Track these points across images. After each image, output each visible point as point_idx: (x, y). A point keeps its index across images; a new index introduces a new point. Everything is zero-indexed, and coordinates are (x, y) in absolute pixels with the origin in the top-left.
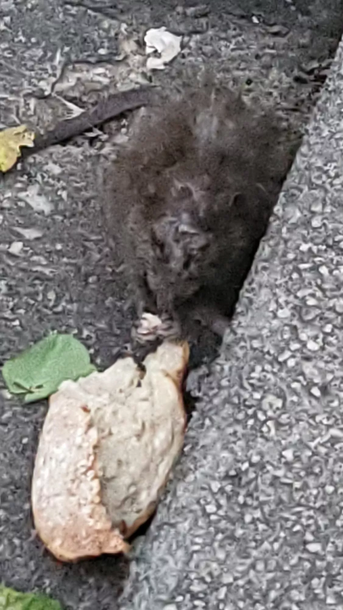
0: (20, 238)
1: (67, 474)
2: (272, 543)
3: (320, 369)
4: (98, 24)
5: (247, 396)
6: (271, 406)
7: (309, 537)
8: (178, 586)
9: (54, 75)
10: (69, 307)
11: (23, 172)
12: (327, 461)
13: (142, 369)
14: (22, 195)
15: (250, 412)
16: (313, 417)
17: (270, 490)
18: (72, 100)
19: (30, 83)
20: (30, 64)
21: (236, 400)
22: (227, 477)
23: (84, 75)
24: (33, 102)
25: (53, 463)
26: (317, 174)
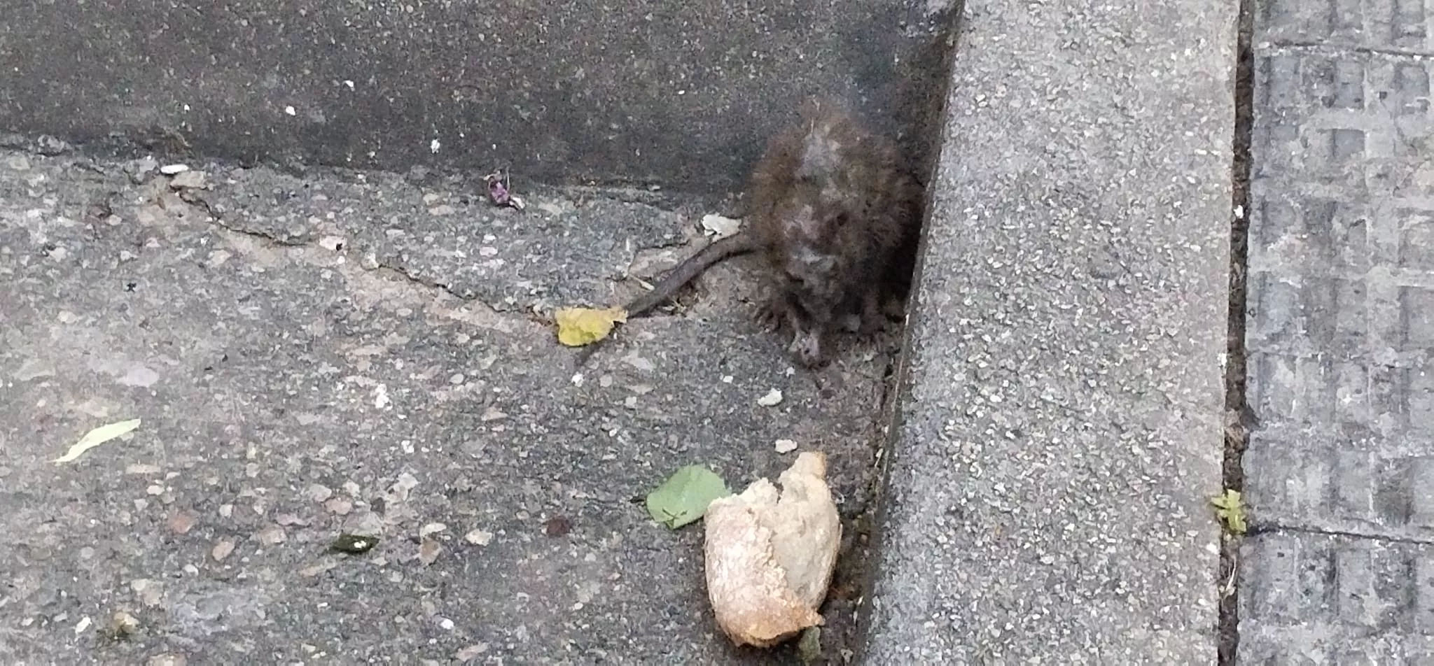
0: (633, 393)
1: (748, 567)
2: (1008, 560)
3: (1007, 417)
4: (656, 215)
5: (947, 445)
6: (972, 451)
7: (1040, 552)
8: (930, 606)
9: (628, 260)
10: (692, 445)
11: (620, 341)
12: (1038, 489)
13: (779, 487)
14: (625, 359)
15: (954, 457)
16: (1014, 455)
17: (991, 519)
18: (646, 280)
19: (607, 268)
20: (603, 253)
21: (937, 451)
22: (949, 512)
23: (654, 258)
24: (612, 285)
25: (730, 562)
26: (954, 264)
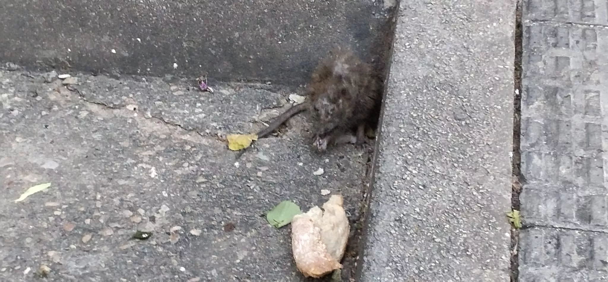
0: (260, 170)
1: (310, 244)
2: (421, 241)
3: (420, 179)
4: (270, 95)
5: (394, 192)
6: (405, 194)
7: (435, 237)
8: (388, 260)
9: (258, 114)
10: (286, 192)
11: (254, 148)
12: (433, 210)
13: (323, 210)
14: (257, 156)
15: (398, 197)
16: (423, 196)
17: (414, 223)
18: (266, 122)
19: (249, 117)
20: (247, 111)
21: (390, 194)
22: (395, 220)
23: (269, 113)
24: (251, 124)
25: (303, 242)
26: (397, 115)
